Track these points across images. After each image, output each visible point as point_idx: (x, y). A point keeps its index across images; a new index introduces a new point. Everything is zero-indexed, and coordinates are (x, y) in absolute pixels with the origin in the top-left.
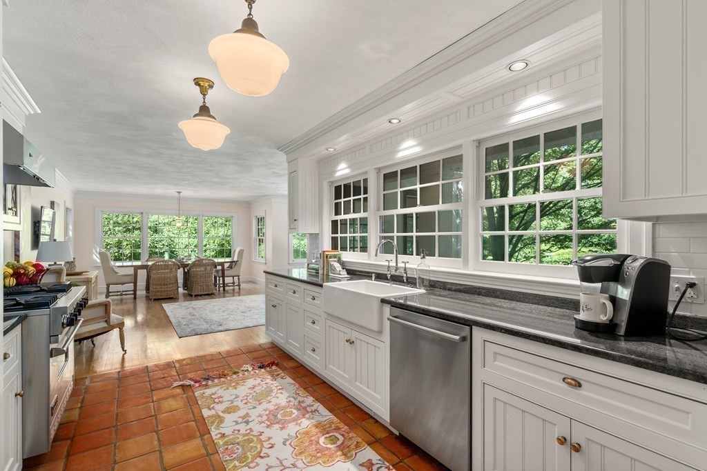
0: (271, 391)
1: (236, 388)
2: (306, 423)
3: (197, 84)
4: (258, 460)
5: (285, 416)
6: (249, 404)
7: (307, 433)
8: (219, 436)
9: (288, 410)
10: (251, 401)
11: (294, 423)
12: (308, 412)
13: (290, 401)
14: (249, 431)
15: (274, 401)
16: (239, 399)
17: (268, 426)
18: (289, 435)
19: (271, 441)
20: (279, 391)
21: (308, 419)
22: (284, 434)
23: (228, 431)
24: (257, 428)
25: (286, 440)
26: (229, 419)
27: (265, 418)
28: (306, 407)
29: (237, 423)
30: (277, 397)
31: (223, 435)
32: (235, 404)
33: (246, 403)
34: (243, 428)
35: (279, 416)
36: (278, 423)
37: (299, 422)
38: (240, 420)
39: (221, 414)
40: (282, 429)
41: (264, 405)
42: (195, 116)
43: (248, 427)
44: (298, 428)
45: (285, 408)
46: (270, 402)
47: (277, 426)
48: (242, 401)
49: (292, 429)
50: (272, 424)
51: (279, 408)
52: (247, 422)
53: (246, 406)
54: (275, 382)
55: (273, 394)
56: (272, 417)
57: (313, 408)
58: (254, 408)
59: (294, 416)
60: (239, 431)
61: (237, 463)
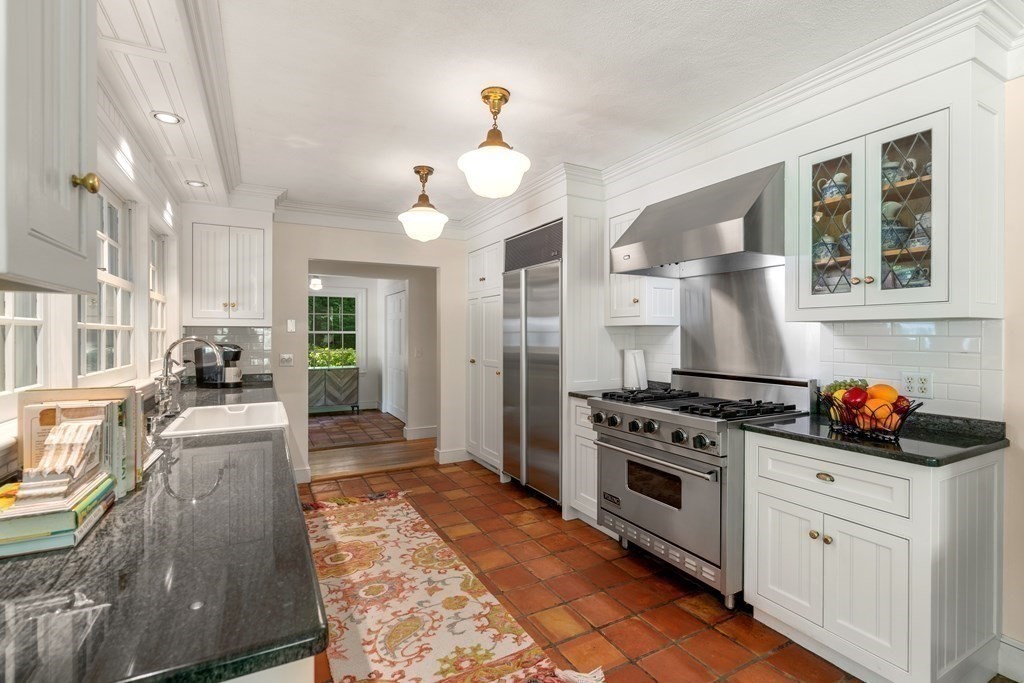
0: (389, 637)
1: (458, 650)
2: (355, 576)
4: (417, 548)
5: (379, 587)
6: (429, 611)
7: (361, 565)
8: (461, 568)
9: (371, 596)
10: (427, 618)
11: (370, 577)
12: (344, 592)
13: (362, 612)
14: (428, 571)
15: (387, 615)
16: (445, 623)
17: (404, 575)
18: (382, 565)
19: (402, 560)
20: (373, 636)
21: (349, 581)
22: (386, 567)
23: (452, 572)
24: (418, 574)
25: (385, 561)
26: (454, 588)
27: (406, 586)
28: (342, 599)
29: (443, 582)
30: (380, 622)
31: (456, 568)
32: (452, 613)
33: (434, 613)
34: (434, 575)
35: (386, 587)
36: (391, 579)
37: (363, 578)
38: (440, 585)
39: (467, 595)
40: (388, 572)
41: (404, 607)
43: (428, 576)
44: (368, 571)
45: (373, 602)
46: (394, 614)
47: (393, 575)
48: (441, 618)
49: (375, 571)
50: (399, 577)
51: (383, 602)
52: (430, 581)
53: (434, 609)
55: (386, 630)
56: (397, 586)
57: (333, 596)
58: (420, 603)
59: (366, 587)
60: (439, 573)
61: (437, 546)
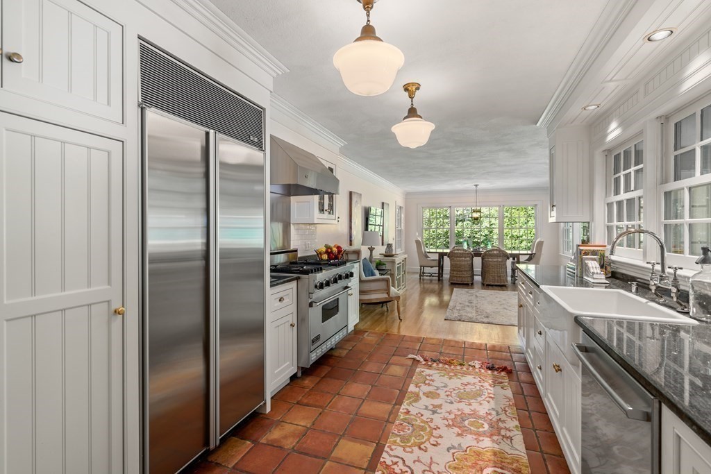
0: (480, 395)
1: (450, 378)
2: (487, 443)
3: (406, 90)
4: (416, 449)
5: (471, 425)
6: (450, 398)
7: (478, 454)
8: (405, 411)
9: (480, 421)
10: (453, 395)
11: (474, 437)
12: (499, 434)
13: (490, 414)
14: (429, 420)
15: (475, 406)
16: (446, 389)
17: (448, 426)
18: (460, 445)
19: (439, 440)
20: (487, 399)
21: (493, 441)
22: (456, 441)
23: (413, 411)
24: (438, 420)
25: (453, 447)
26: (425, 401)
27: (452, 416)
28: (502, 428)
29: (426, 408)
30: (481, 404)
31: (408, 412)
32: (438, 392)
33: (447, 396)
34: (427, 414)
35: (466, 423)
36: (460, 427)
37: (481, 438)
38: (431, 407)
39: (421, 395)
40: (459, 435)
41: (462, 406)
42: (405, 118)
43: (432, 417)
44: (474, 443)
45: (480, 417)
46: (470, 405)
47: (456, 430)
48: (446, 392)
49: (468, 440)
50: (453, 425)
51: (474, 414)
52: (434, 412)
53: (446, 397)
54: (492, 389)
55: (479, 399)
56: (459, 419)
57: (508, 434)
58: (452, 403)
59: (481, 430)
60: (422, 415)
61: (398, 440)
